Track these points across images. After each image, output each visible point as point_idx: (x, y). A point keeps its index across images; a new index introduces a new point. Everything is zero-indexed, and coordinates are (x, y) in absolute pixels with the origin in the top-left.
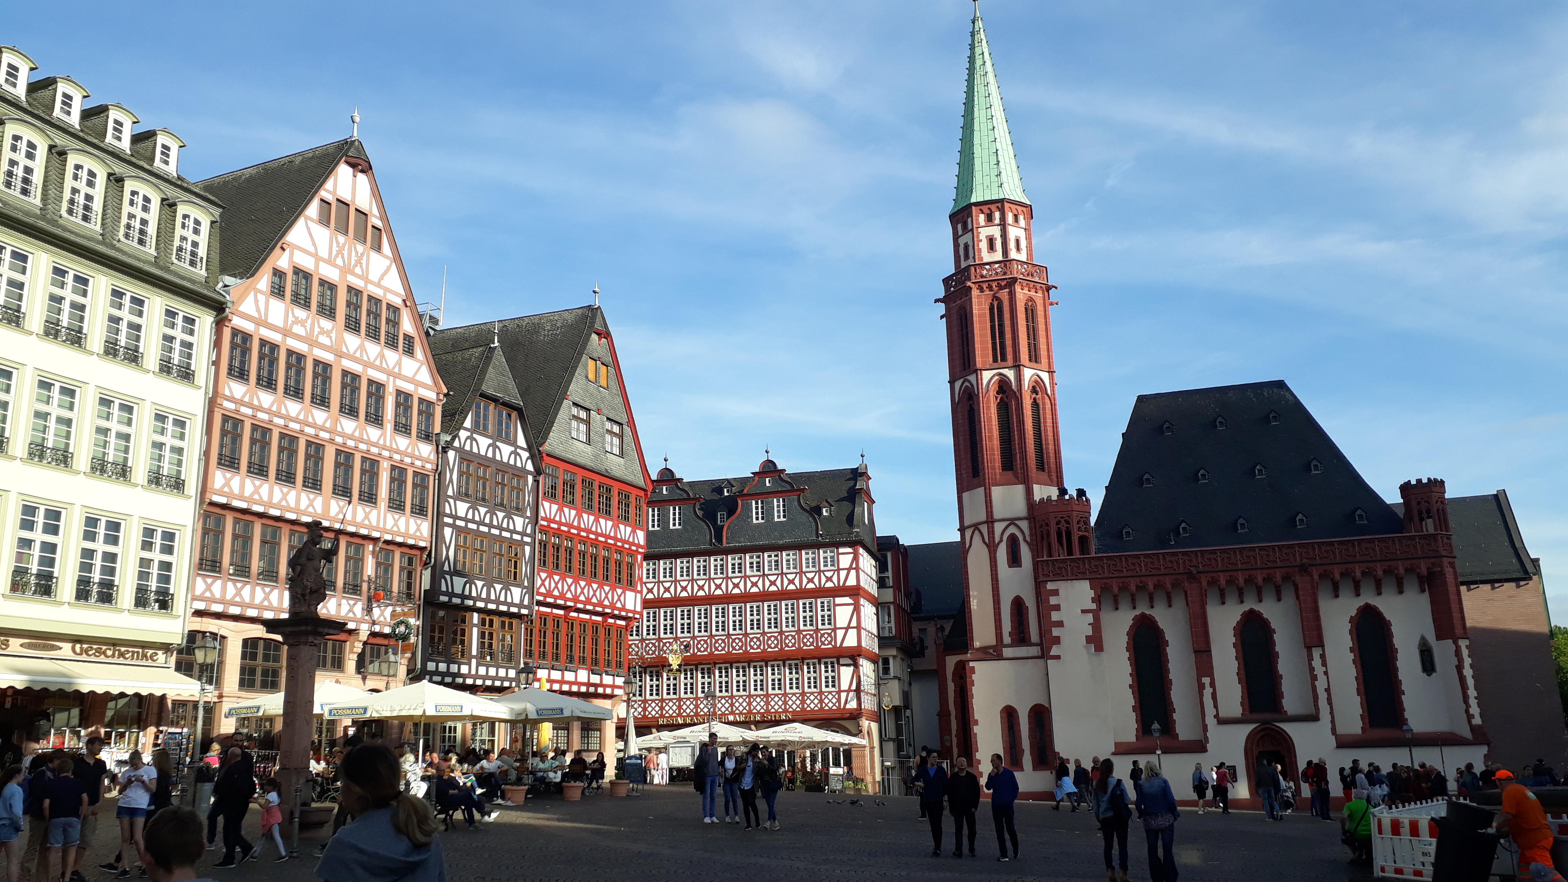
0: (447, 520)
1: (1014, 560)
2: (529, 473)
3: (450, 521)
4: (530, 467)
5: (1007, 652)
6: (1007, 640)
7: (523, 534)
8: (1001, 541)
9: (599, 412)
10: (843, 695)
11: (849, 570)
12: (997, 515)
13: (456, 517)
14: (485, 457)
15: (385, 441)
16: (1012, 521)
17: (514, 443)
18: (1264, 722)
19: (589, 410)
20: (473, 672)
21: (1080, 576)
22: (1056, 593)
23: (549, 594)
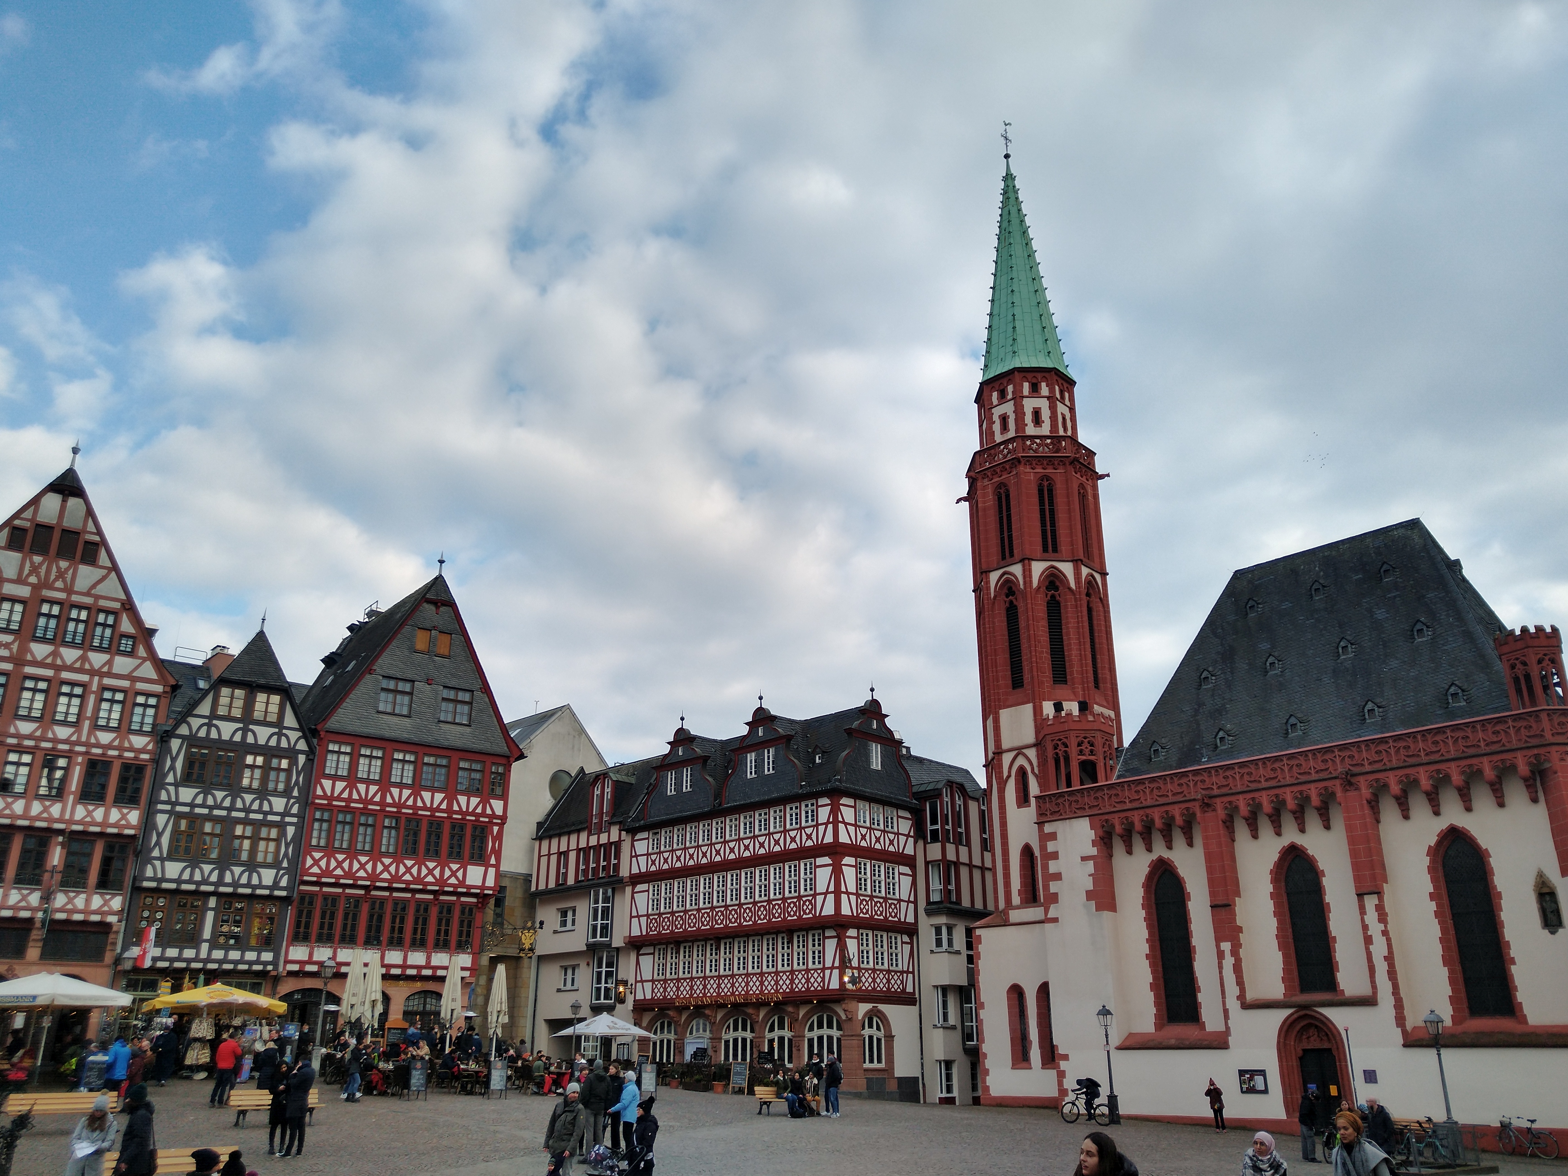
0: (160, 807)
1: (1023, 799)
2: (302, 752)
3: (168, 807)
4: (302, 745)
5: (1015, 916)
6: (1016, 900)
7: (286, 813)
8: (1009, 776)
9: (429, 682)
10: (827, 972)
11: (826, 824)
12: (1005, 745)
13: (177, 803)
14: (230, 742)
15: (79, 737)
16: (1019, 751)
17: (279, 724)
18: (1301, 1007)
19: (414, 681)
20: (203, 955)
21: (1080, 813)
22: (1053, 836)
23: (327, 872)
